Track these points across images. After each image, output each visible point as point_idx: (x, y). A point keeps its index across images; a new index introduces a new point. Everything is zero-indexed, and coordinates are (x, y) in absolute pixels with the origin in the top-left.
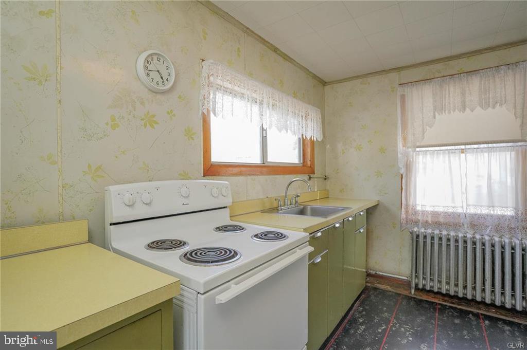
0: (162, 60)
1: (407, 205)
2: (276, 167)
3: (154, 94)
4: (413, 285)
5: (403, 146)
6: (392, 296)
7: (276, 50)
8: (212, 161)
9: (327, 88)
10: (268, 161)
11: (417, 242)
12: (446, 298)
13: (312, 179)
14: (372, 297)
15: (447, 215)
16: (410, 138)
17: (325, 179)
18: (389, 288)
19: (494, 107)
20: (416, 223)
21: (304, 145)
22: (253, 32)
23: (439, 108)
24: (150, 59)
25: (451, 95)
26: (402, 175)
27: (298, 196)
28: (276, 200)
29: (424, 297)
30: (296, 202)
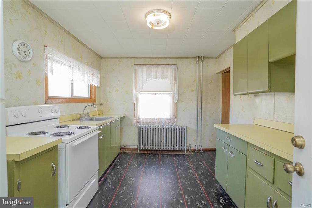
0: (26, 46)
1: (136, 116)
2: (78, 99)
3: (21, 62)
4: (139, 148)
5: (135, 91)
6: (131, 154)
7: (79, 41)
8: (49, 95)
9: (103, 60)
10: (74, 96)
11: (140, 131)
12: (150, 151)
13: (95, 105)
14: (123, 156)
15: (151, 119)
16: (138, 88)
17: (101, 105)
18: (130, 152)
19: (165, 79)
20: (140, 123)
21: (91, 88)
22: (69, 32)
23: (148, 77)
24: (20, 45)
25: (152, 72)
26: (135, 103)
27: (89, 113)
28: (79, 115)
29: (143, 152)
30: (88, 116)
